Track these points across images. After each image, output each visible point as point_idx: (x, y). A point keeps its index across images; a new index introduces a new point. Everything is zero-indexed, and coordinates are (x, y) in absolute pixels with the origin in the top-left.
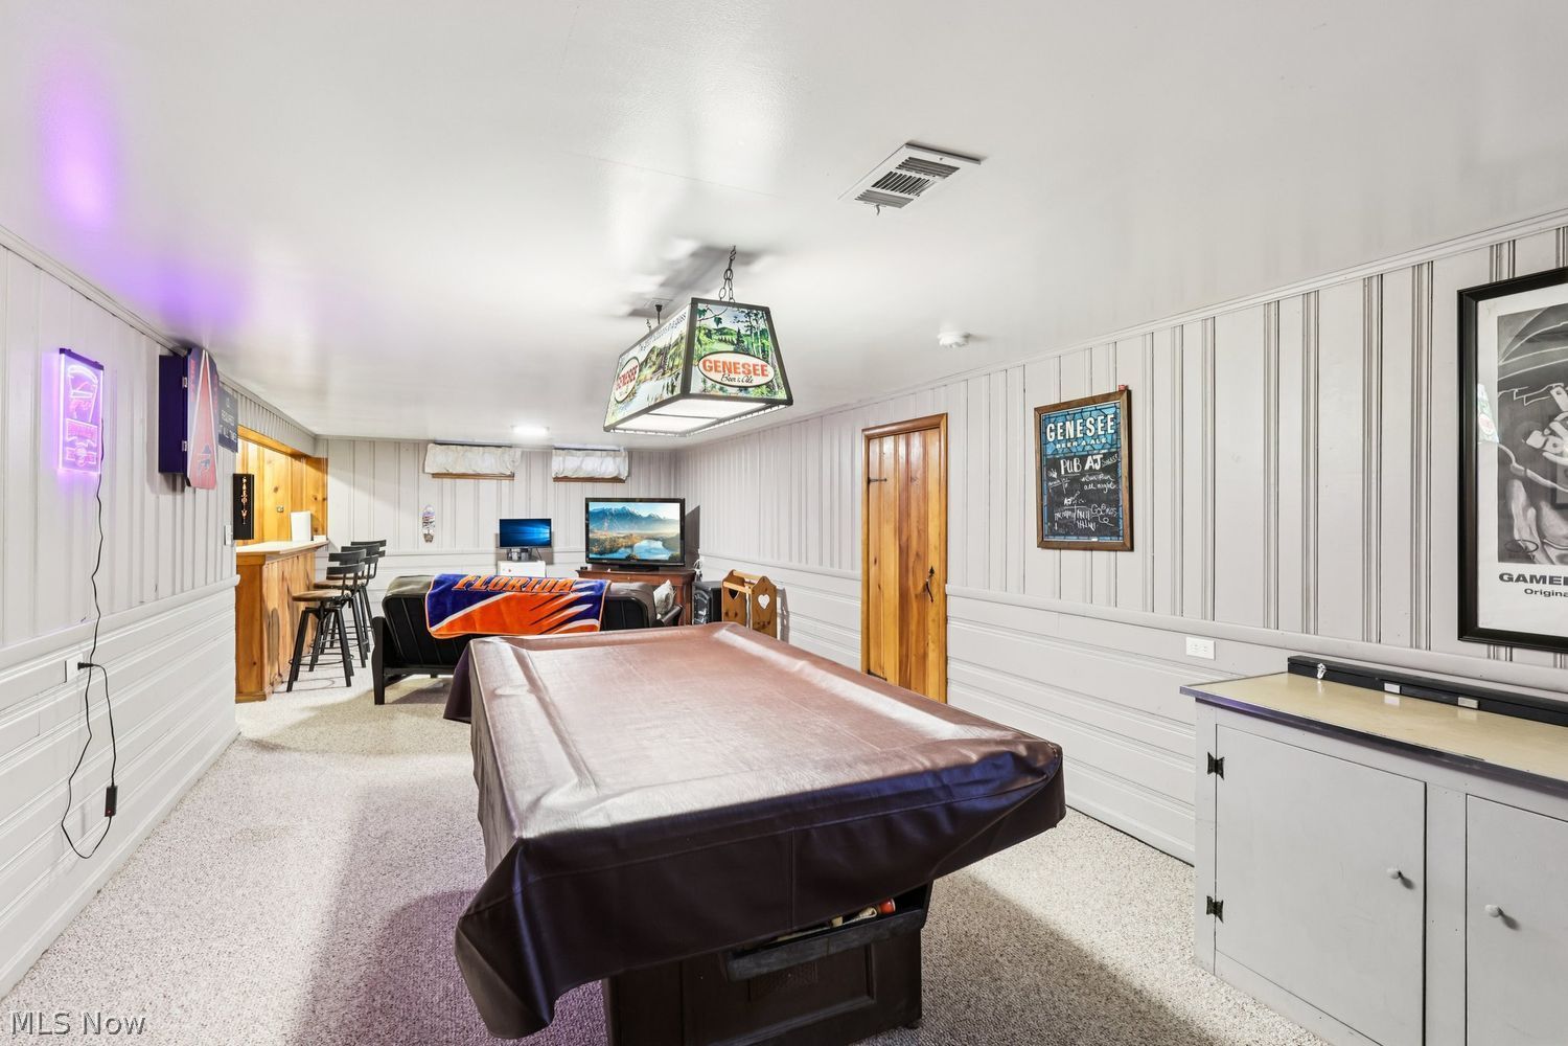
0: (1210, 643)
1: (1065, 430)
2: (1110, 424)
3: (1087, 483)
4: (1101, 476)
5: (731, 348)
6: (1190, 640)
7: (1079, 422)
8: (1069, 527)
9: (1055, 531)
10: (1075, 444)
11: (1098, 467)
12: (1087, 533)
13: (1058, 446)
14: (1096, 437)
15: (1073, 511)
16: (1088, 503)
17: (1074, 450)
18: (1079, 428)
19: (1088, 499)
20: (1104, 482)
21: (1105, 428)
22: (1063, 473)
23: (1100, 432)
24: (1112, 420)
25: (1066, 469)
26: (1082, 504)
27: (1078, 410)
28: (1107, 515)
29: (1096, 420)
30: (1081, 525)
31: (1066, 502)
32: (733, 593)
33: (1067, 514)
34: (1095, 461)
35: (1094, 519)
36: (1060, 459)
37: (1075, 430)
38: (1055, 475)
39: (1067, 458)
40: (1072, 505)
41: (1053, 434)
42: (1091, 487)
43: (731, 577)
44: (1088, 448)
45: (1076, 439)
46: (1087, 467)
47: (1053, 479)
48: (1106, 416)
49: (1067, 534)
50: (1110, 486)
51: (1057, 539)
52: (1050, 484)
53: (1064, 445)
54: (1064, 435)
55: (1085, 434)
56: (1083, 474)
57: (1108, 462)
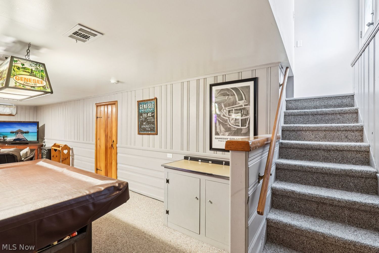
0: (171, 154)
1: (144, 107)
2: (153, 106)
3: (148, 119)
4: (151, 118)
5: (28, 74)
6: (168, 154)
7: (147, 105)
8: (145, 130)
9: (142, 131)
10: (146, 110)
11: (150, 116)
12: (148, 131)
13: (142, 110)
14: (150, 109)
15: (145, 126)
16: (148, 124)
17: (146, 111)
18: (147, 106)
19: (149, 123)
20: (152, 119)
21: (152, 107)
22: (143, 117)
23: (151, 108)
24: (153, 105)
25: (144, 116)
26: (147, 124)
27: (146, 102)
28: (152, 127)
29: (150, 105)
30: (147, 129)
31: (144, 124)
32: (56, 150)
33: (144, 126)
34: (150, 114)
35: (150, 128)
36: (143, 113)
37: (146, 107)
38: (141, 117)
39: (144, 113)
40: (145, 124)
41: (141, 107)
42: (149, 120)
43: (55, 145)
44: (148, 111)
45: (146, 109)
46: (148, 116)
47: (141, 118)
48: (152, 104)
49: (144, 131)
50: (153, 120)
51: (142, 132)
52: (141, 119)
53: (143, 110)
54: (143, 108)
55: (148, 108)
56: (147, 117)
57: (153, 115)
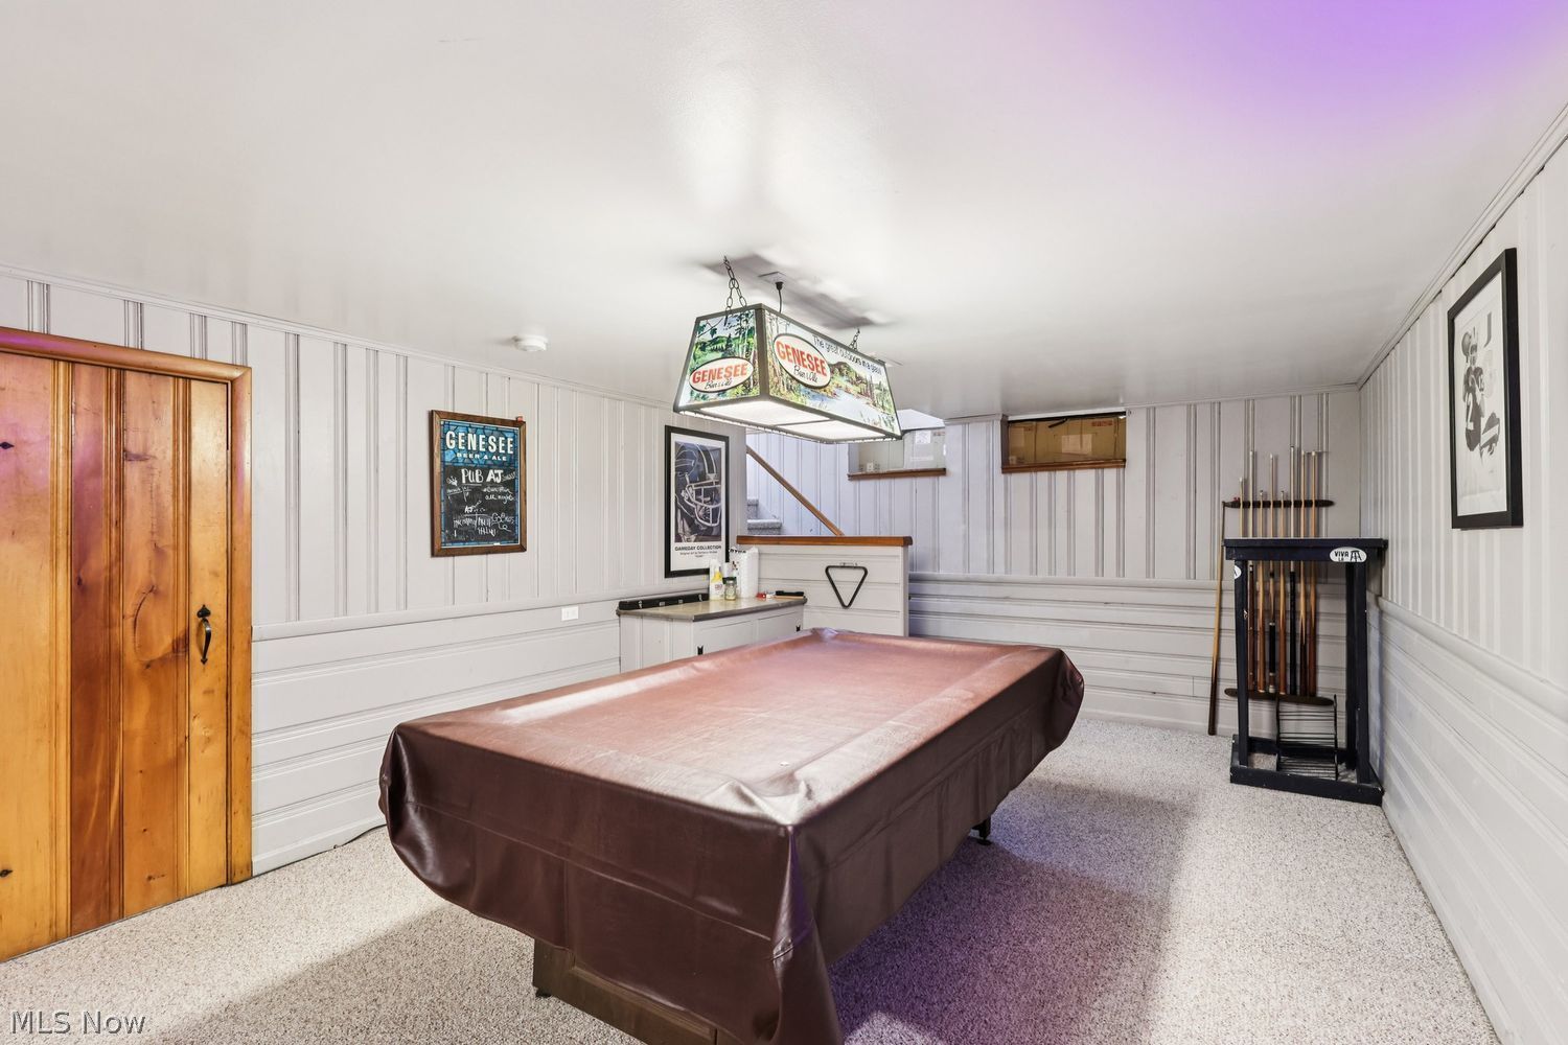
0: (576, 608)
1: (466, 441)
2: (510, 446)
3: (489, 494)
4: (502, 489)
6: (564, 610)
7: (481, 437)
8: (469, 534)
9: (454, 538)
10: (477, 456)
11: (498, 480)
12: (488, 538)
13: (459, 455)
14: (497, 453)
15: (474, 518)
16: (489, 512)
17: (476, 462)
18: (482, 443)
19: (490, 508)
20: (503, 494)
21: (505, 448)
22: (464, 482)
23: (501, 451)
24: (511, 443)
25: (467, 478)
26: (483, 513)
27: (482, 425)
28: (506, 523)
29: (498, 439)
30: (482, 531)
31: (467, 509)
33: (468, 521)
34: (496, 475)
35: (495, 526)
36: (461, 468)
37: (478, 444)
38: (455, 483)
39: (469, 468)
40: (473, 513)
41: (453, 442)
42: (492, 497)
44: (489, 462)
45: (478, 452)
46: (489, 479)
47: (452, 487)
48: (506, 438)
49: (468, 540)
50: (509, 498)
51: (455, 546)
52: (449, 491)
53: (465, 455)
54: (466, 444)
55: (487, 449)
56: (485, 485)
57: (508, 478)
